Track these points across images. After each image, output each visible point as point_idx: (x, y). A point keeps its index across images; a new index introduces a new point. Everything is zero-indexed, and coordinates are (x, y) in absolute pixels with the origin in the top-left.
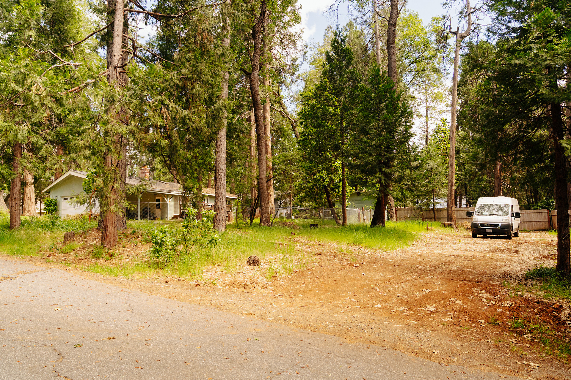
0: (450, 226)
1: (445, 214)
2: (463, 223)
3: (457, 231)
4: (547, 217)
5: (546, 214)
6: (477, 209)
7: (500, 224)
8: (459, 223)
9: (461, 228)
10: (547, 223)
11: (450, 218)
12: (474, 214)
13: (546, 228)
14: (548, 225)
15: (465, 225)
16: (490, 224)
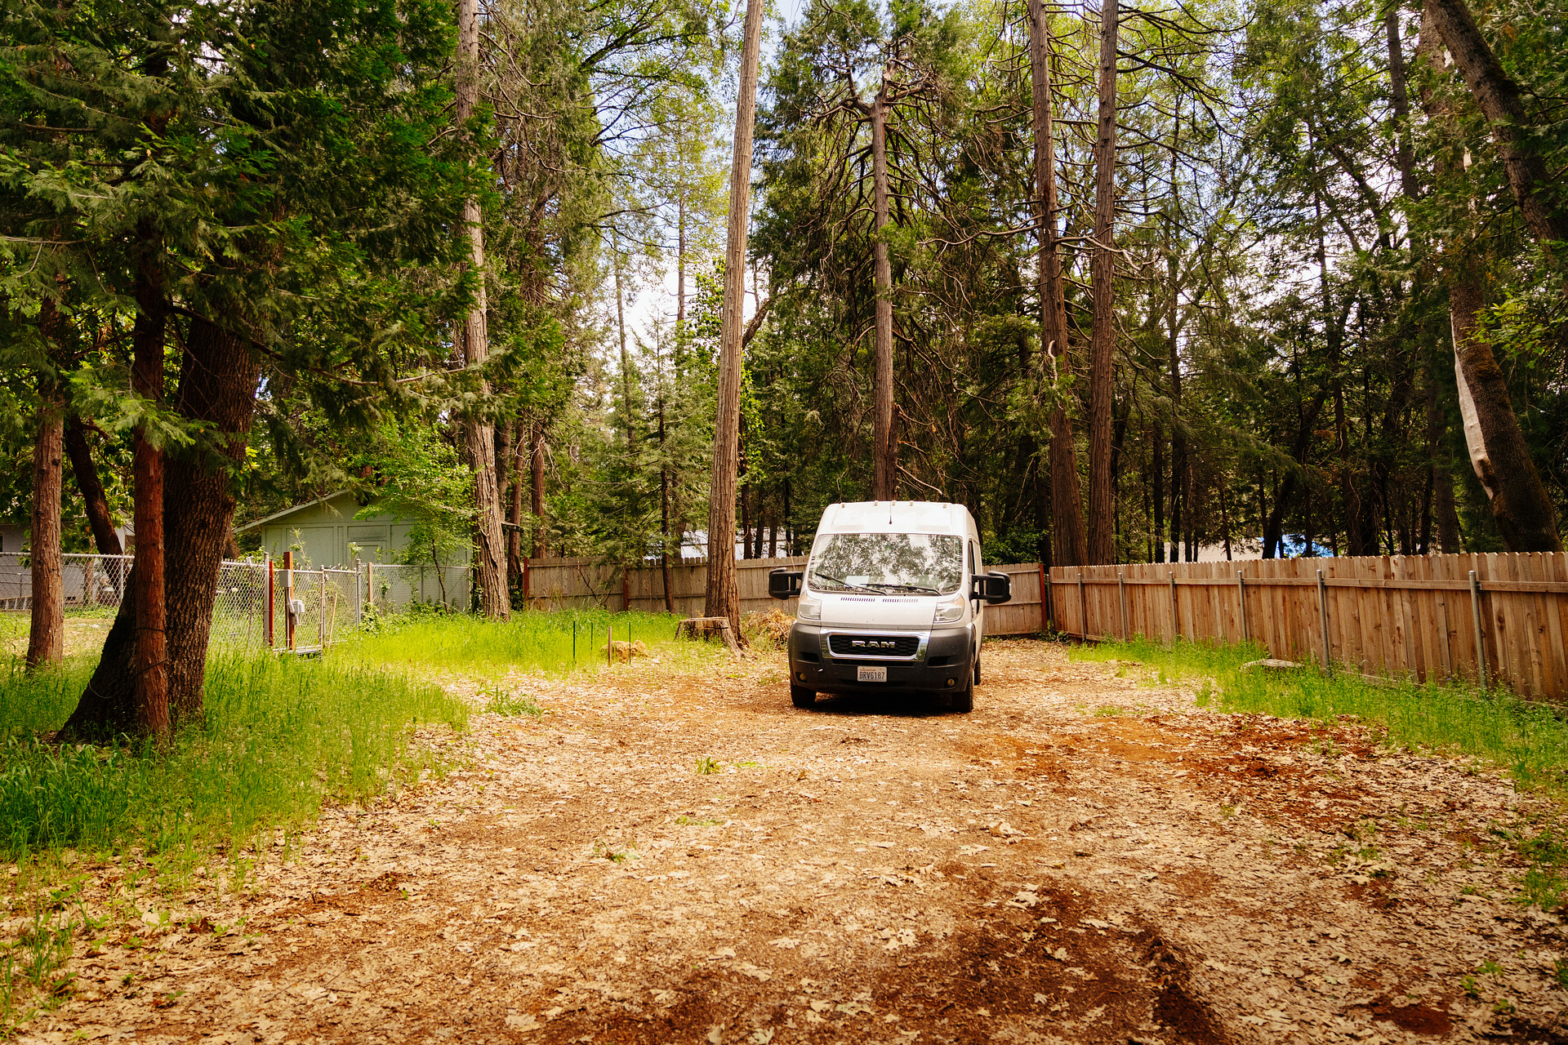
0: (712, 633)
1: (699, 583)
2: (768, 616)
3: (738, 653)
4: (1037, 590)
5: (1036, 578)
6: (818, 561)
7: (924, 637)
8: (751, 616)
9: (759, 639)
10: (1038, 611)
11: (717, 603)
12: (805, 587)
13: (1036, 628)
14: (1039, 619)
15: (772, 624)
16: (879, 639)
